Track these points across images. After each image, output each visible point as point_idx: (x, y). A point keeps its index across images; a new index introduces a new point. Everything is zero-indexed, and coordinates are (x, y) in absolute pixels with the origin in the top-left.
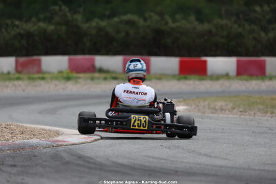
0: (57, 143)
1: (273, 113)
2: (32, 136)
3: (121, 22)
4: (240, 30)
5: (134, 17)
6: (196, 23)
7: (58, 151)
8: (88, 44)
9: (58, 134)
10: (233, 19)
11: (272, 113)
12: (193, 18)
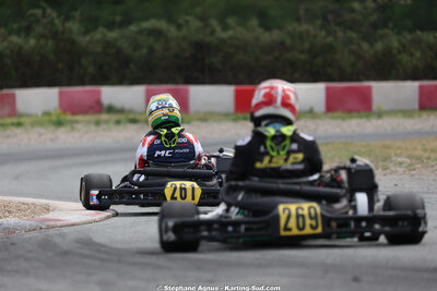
0: (48, 223)
1: (388, 168)
2: (7, 214)
3: (141, 32)
4: (330, 39)
5: (161, 24)
6: (261, 30)
7: (48, 236)
8: (91, 69)
9: (47, 209)
10: (319, 22)
11: (385, 168)
12: (254, 22)
